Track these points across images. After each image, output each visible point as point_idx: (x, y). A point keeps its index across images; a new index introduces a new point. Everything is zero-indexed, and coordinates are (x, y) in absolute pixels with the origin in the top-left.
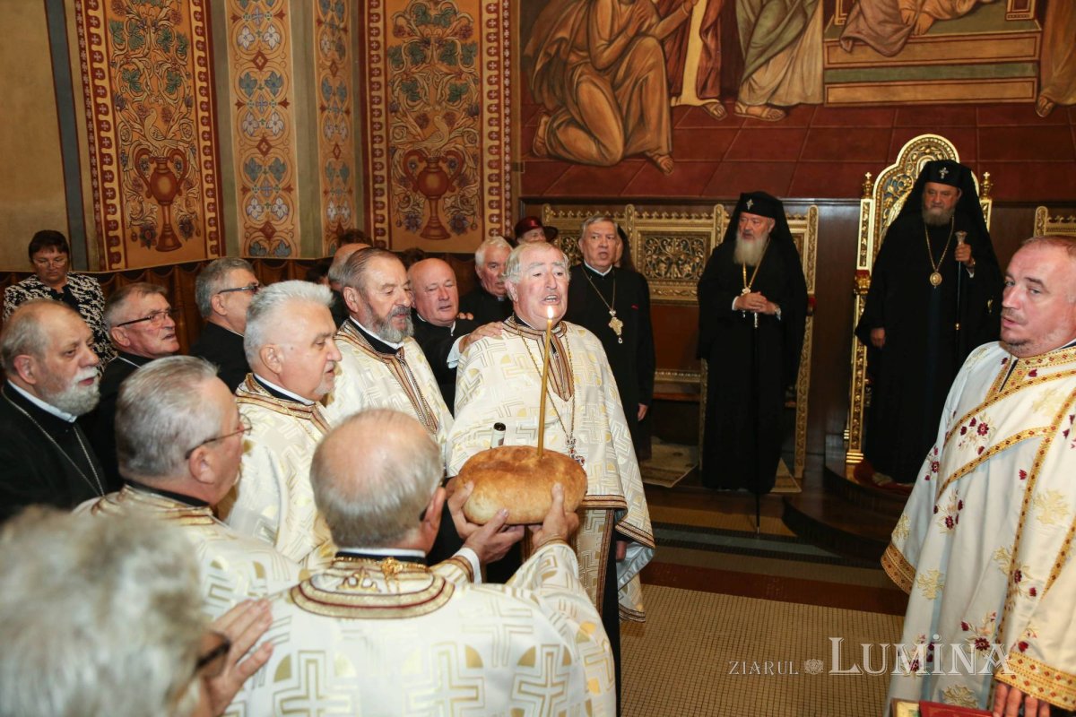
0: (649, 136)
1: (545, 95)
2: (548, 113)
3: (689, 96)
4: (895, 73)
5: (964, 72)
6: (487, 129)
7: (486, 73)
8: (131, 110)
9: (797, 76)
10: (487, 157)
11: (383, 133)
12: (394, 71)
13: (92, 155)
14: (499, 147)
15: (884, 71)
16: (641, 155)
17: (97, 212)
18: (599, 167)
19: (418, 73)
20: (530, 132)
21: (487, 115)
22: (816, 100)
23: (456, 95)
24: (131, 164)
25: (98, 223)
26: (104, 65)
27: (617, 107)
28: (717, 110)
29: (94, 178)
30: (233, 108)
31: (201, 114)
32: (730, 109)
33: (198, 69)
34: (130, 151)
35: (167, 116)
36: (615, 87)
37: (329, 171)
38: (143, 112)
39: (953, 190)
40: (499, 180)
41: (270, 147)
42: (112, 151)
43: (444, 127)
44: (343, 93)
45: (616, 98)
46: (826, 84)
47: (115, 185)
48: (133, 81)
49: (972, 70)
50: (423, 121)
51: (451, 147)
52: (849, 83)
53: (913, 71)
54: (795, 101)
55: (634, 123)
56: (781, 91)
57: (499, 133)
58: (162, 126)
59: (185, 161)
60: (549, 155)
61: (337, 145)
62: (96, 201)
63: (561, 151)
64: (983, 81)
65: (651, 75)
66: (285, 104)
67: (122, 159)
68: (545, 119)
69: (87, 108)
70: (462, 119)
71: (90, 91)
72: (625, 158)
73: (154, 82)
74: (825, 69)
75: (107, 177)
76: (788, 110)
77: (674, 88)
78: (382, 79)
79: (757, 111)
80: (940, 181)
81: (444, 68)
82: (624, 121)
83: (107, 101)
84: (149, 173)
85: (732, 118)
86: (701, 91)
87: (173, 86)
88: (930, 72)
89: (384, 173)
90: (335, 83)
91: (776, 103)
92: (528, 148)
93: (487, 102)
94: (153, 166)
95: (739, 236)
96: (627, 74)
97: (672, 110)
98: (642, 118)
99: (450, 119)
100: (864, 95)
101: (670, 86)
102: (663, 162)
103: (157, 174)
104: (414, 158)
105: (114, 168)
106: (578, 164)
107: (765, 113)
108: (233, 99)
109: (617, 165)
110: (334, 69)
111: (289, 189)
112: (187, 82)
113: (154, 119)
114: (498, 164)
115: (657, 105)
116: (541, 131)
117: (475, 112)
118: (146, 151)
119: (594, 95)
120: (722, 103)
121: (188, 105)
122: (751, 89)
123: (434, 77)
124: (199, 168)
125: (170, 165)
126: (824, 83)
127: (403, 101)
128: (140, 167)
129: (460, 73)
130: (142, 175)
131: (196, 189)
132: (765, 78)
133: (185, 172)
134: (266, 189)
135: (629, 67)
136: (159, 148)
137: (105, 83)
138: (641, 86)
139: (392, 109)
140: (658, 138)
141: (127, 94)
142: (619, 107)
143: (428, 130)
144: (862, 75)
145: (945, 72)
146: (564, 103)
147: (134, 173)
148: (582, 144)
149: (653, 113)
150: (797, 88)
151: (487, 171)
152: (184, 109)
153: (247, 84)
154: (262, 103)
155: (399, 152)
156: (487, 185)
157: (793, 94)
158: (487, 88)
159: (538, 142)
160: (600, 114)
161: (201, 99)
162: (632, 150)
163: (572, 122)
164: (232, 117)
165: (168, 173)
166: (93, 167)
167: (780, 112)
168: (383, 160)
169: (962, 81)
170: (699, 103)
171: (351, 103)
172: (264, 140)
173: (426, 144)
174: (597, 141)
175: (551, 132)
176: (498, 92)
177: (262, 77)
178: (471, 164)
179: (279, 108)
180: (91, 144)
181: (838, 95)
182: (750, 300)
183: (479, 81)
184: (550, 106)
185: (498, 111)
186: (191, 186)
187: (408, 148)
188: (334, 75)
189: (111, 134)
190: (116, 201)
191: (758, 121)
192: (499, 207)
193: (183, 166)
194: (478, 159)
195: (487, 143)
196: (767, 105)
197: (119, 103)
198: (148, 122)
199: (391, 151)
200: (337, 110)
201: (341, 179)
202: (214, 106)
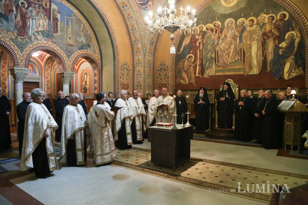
0: (192, 81)
1: (178, 75)
2: (178, 78)
3: (197, 75)
4: (225, 71)
5: (234, 70)
6: (170, 80)
7: (169, 72)
8: (122, 78)
9: (212, 71)
10: (170, 84)
11: (156, 81)
12: (158, 73)
13: (117, 84)
14: (171, 83)
15: (223, 70)
16: (191, 83)
17: (117, 91)
18: (185, 85)
19: (161, 73)
20: (176, 80)
21: (169, 78)
22: (214, 75)
23: (166, 75)
24: (122, 85)
25: (117, 92)
26: (119, 73)
27: (187, 76)
28: (201, 77)
29: (117, 86)
30: (136, 78)
31: (131, 79)
32: (203, 76)
33: (131, 73)
34: (122, 83)
35: (127, 79)
36: (187, 74)
37: (148, 86)
38: (124, 79)
39: (227, 86)
40: (171, 87)
41: (140, 83)
42: (119, 83)
43: (164, 80)
44: (150, 76)
45: (187, 75)
46: (216, 72)
47: (119, 87)
48: (123, 75)
49: (235, 70)
50: (161, 79)
51: (165, 83)
52: (219, 72)
53: (227, 70)
54: (211, 75)
55: (190, 79)
56: (210, 74)
57: (171, 81)
58: (126, 80)
59: (129, 85)
60: (179, 84)
61: (149, 83)
62: (117, 89)
63: (180, 83)
64: (237, 71)
65: (192, 72)
66: (142, 77)
67: (121, 84)
68: (178, 79)
69: (117, 78)
70: (166, 79)
71: (117, 76)
72: (189, 84)
73: (125, 75)
74: (215, 70)
75: (118, 86)
76: (211, 76)
77: (195, 74)
78: (156, 74)
79: (206, 76)
80: (225, 85)
81: (164, 72)
82: (188, 78)
83: (119, 77)
84: (124, 86)
85: (203, 77)
86: (199, 74)
87: (128, 75)
88: (230, 70)
89: (156, 87)
90: (149, 74)
91: (209, 75)
92: (176, 83)
93: (170, 76)
94: (124, 85)
95: (200, 93)
96: (189, 72)
97: (195, 77)
98: (191, 78)
99: (165, 79)
100: (221, 74)
101: (194, 73)
102: (194, 84)
103: (125, 86)
104: (160, 84)
105: (119, 85)
106: (182, 85)
107: (207, 77)
108: (136, 77)
109: (187, 85)
110: (149, 72)
111: (142, 89)
112: (130, 75)
113: (125, 80)
114: (171, 85)
115: (193, 76)
116: (177, 80)
117: (168, 78)
118: (124, 83)
119: (184, 75)
120: (202, 75)
121: (130, 78)
122: (205, 73)
123: (162, 73)
124: (131, 86)
125: (127, 85)
126: (215, 72)
127: (159, 76)
128: (123, 85)
129: (166, 73)
130: (123, 86)
131: (130, 89)
132: (207, 72)
133: (129, 86)
134: (139, 89)
135: (189, 71)
136: (125, 83)
137: (119, 75)
138: (191, 73)
139: (157, 78)
140: (193, 81)
141: (122, 76)
142: (188, 77)
143: (162, 80)
144: (220, 71)
145: (232, 70)
146: (180, 76)
147: (122, 86)
148: (183, 82)
149: (192, 77)
150: (212, 73)
151: (170, 86)
152: (129, 78)
153: (137, 75)
154: (139, 77)
155: (158, 84)
156: (170, 88)
157: (211, 74)
158: (170, 74)
159: (177, 82)
160: (185, 77)
161: (131, 77)
162: (190, 82)
163: (181, 79)
164: (135, 79)
165: (126, 86)
166: (117, 85)
167: (210, 77)
168: (156, 85)
169: (234, 72)
170: (198, 75)
171: (152, 77)
172: (139, 82)
173: (162, 82)
174: (185, 82)
175: (179, 80)
176: (171, 75)
177: (139, 74)
178: (167, 85)
179: (141, 78)
180: (117, 82)
181: (217, 74)
182: (201, 101)
183: (168, 73)
184: (179, 76)
185: (171, 77)
186: (129, 88)
187: (159, 83)
188: (149, 73)
189: (119, 81)
190: (119, 89)
191: (207, 78)
192: (171, 91)
193: (128, 85)
194: (168, 84)
195: (170, 82)
196: (208, 76)
197: (121, 77)
198: (124, 80)
199: (157, 83)
200: (149, 78)
201: (149, 87)
202: (133, 78)
